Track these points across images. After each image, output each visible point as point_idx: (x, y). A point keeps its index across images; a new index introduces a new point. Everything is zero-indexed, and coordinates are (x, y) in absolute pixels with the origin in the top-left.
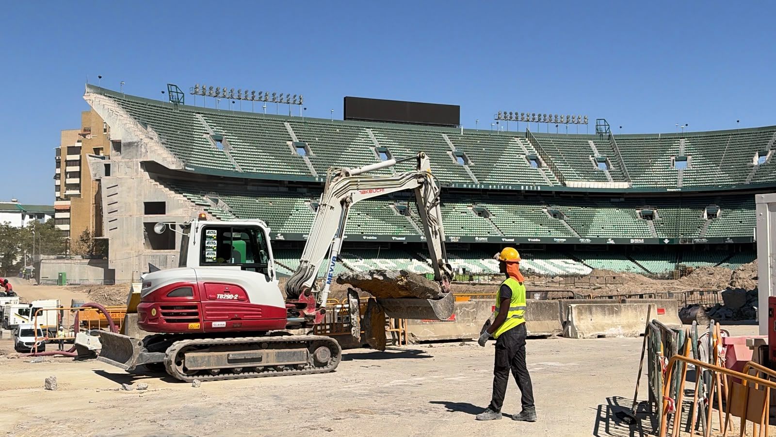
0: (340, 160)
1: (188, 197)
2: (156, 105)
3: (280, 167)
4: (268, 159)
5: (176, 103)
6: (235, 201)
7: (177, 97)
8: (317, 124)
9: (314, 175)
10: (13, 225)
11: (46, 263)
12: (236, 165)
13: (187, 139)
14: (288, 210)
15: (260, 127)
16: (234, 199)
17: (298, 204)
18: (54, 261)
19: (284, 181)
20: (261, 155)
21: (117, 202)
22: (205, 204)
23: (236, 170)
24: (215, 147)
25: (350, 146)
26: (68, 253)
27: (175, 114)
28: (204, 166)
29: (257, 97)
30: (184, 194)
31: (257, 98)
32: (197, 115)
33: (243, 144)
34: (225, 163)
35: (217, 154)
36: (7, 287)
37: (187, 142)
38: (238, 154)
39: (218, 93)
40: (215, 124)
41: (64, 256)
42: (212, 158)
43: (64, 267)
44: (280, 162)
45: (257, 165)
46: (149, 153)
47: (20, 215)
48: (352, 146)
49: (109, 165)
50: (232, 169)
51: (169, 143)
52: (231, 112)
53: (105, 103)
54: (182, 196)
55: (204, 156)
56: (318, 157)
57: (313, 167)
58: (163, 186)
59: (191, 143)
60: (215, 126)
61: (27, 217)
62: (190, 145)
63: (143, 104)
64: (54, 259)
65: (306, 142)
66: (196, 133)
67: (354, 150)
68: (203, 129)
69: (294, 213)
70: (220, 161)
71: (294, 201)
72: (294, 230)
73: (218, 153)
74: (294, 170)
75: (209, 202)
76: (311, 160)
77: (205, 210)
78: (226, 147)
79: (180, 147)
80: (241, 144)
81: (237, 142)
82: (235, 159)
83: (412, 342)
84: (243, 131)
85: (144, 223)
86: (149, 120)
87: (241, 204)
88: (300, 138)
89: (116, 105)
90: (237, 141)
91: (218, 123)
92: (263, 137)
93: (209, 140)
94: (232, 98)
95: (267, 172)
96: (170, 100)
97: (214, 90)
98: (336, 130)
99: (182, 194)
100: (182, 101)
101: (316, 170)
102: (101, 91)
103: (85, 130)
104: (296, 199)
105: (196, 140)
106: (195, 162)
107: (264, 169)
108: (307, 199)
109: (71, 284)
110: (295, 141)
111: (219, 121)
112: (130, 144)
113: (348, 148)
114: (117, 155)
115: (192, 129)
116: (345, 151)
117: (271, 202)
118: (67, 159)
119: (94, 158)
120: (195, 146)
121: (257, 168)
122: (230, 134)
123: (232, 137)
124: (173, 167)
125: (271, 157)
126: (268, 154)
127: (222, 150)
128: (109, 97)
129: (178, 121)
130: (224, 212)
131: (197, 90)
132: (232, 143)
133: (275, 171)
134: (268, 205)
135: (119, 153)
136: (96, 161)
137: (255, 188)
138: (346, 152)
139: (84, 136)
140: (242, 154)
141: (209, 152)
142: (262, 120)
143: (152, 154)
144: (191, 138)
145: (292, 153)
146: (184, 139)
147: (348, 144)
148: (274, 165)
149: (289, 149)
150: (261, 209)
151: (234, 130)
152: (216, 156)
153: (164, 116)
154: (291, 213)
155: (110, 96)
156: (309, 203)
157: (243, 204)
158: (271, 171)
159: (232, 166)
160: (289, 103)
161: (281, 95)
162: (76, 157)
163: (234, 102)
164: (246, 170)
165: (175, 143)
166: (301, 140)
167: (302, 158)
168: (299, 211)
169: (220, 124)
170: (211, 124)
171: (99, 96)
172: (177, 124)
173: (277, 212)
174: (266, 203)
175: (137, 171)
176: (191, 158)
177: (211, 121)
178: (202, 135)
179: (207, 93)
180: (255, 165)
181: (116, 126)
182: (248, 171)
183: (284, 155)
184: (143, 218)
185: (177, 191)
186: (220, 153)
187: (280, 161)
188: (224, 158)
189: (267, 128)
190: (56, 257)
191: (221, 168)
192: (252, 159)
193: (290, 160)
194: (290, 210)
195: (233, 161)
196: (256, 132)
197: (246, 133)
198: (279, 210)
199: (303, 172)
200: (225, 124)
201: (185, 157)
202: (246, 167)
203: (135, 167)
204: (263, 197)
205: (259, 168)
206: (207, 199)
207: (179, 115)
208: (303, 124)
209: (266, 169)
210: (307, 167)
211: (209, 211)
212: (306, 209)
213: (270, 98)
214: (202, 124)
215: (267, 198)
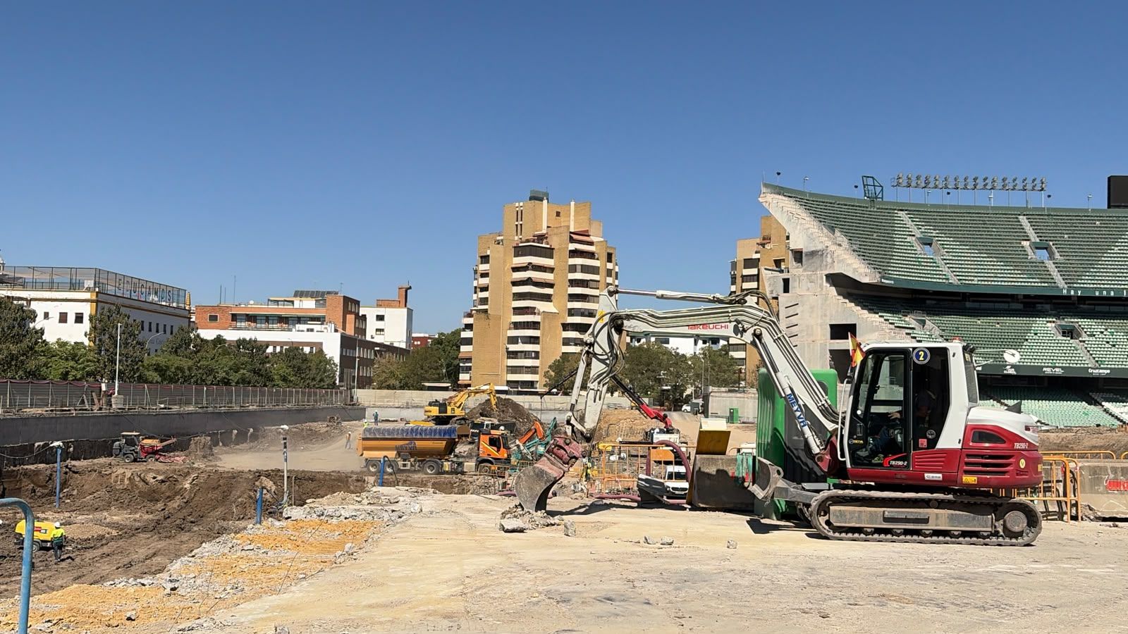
0: (1101, 265)
1: (885, 318)
2: (849, 203)
3: (1012, 276)
4: (996, 265)
5: (873, 199)
6: (948, 322)
7: (873, 192)
8: (1067, 216)
9: (1061, 286)
10: (681, 352)
11: (716, 397)
12: (950, 275)
13: (885, 244)
14: (1022, 334)
15: (984, 224)
16: (947, 319)
17: (1037, 325)
18: (725, 394)
19: (1017, 295)
20: (984, 261)
21: (797, 325)
22: (907, 326)
23: (950, 281)
24: (922, 252)
25: (1117, 244)
26: (741, 385)
27: (870, 213)
28: (906, 278)
29: (981, 184)
30: (880, 314)
31: (980, 186)
32: (899, 212)
33: (961, 247)
34: (935, 272)
35: (925, 262)
36: (666, 423)
37: (886, 247)
38: (953, 260)
39: (927, 183)
40: (923, 223)
41: (737, 389)
42: (918, 267)
43: (736, 402)
44: (1011, 270)
45: (979, 275)
46: (836, 262)
47: (693, 340)
48: (1120, 244)
49: (788, 279)
50: (944, 281)
51: (862, 250)
52: (945, 206)
53: (783, 205)
54: (877, 316)
55: (906, 264)
56: (1067, 262)
57: (1059, 276)
58: (853, 304)
59: (891, 248)
60: (923, 226)
61: (700, 342)
62: (889, 251)
63: (831, 203)
64: (726, 392)
65: (1050, 241)
66: (897, 236)
67: (1122, 250)
68: (908, 230)
69: (1031, 338)
70: (928, 270)
71: (1031, 322)
72: (1029, 360)
73: (925, 260)
74: (1031, 280)
75: (913, 324)
76: (1056, 265)
77: (907, 334)
78: (936, 252)
79: (876, 254)
80: (957, 247)
81: (952, 245)
82: (948, 267)
83: (1089, 518)
84: (961, 230)
85: (831, 351)
86: (838, 223)
87: (956, 326)
88: (1041, 237)
89: (798, 207)
90: (952, 243)
91: (927, 222)
92: (989, 237)
93: (915, 244)
94: (946, 188)
95: (993, 283)
96: (865, 196)
97: (923, 179)
98: (1095, 223)
99: (878, 313)
100: (880, 196)
101: (1063, 279)
102: (780, 191)
103: (764, 239)
104: (1034, 319)
105: (897, 245)
106: (895, 273)
107: (989, 279)
108: (1051, 319)
109: (744, 423)
110: (1033, 240)
111: (929, 219)
112: (813, 254)
113: (1113, 248)
114: (797, 268)
115: (892, 230)
116: (1109, 251)
117: (998, 323)
118: (744, 274)
119: (770, 272)
120: (895, 252)
121: (979, 279)
122: (943, 235)
123: (945, 239)
124: (866, 280)
125: (999, 263)
126: (995, 260)
127: (932, 257)
128: (789, 197)
129: (874, 222)
130: (933, 337)
131: (901, 181)
132: (945, 246)
133: (1005, 281)
134: (994, 327)
135: (800, 264)
136: (772, 275)
137: (976, 305)
138: (1110, 253)
139: (763, 245)
140: (959, 260)
141: (914, 259)
142: (988, 214)
143: (840, 265)
144: (890, 243)
145: (1029, 257)
146: (882, 244)
147: (1113, 242)
148: (1002, 273)
149: (1025, 251)
150: (983, 333)
151: (949, 230)
152: (923, 264)
153: (856, 216)
154: (1027, 337)
155: (791, 195)
156: (1053, 325)
157: (959, 326)
158: (998, 281)
159: (944, 277)
160: (1026, 190)
161: (1014, 180)
162: (754, 271)
163: (948, 193)
164: (964, 282)
165: (869, 250)
166: (1043, 238)
167: (1043, 263)
168: (1039, 335)
169: (930, 222)
170: (918, 223)
171: (777, 196)
172: (873, 225)
173: (1007, 337)
174: (991, 324)
175: (821, 286)
176: (889, 268)
177: (917, 220)
178: (906, 238)
179: (913, 184)
180: (976, 275)
181: (797, 232)
182: (967, 282)
183: (1017, 260)
184: (828, 344)
185: (871, 310)
186: (928, 260)
187: (1012, 268)
188: (934, 266)
189: (993, 224)
190: (727, 389)
191: (930, 280)
192: (972, 267)
193: (1026, 266)
194: (1025, 334)
195: (946, 270)
196: (979, 231)
197: (965, 232)
198: (1009, 334)
199: (1044, 282)
200: (936, 222)
201: (882, 267)
202: (964, 278)
203: (819, 282)
204: (987, 317)
205: (982, 279)
206: (910, 320)
207: (876, 214)
208: (1046, 217)
209: (992, 279)
210: (1050, 275)
211: (912, 335)
212: (1049, 332)
213: (999, 184)
214: (906, 224)
215: (992, 318)
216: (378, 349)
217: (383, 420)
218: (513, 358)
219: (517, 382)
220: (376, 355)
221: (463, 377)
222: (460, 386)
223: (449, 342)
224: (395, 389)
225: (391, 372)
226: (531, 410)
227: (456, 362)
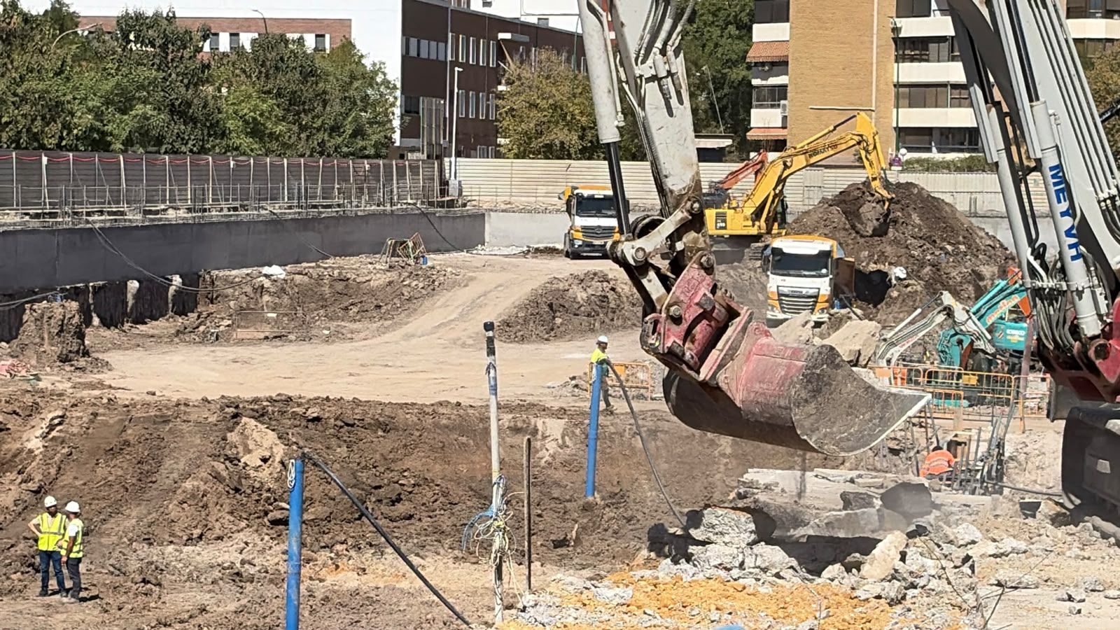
216: (507, 36)
217: (537, 250)
218: (912, 59)
219: (928, 131)
220: (501, 56)
221: (763, 119)
222: (758, 146)
223: (714, 15)
224: (570, 157)
225: (555, 107)
226: (976, 215)
227: (737, 74)
